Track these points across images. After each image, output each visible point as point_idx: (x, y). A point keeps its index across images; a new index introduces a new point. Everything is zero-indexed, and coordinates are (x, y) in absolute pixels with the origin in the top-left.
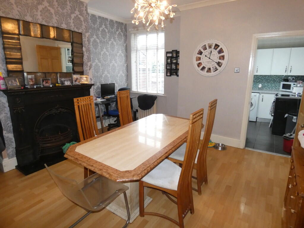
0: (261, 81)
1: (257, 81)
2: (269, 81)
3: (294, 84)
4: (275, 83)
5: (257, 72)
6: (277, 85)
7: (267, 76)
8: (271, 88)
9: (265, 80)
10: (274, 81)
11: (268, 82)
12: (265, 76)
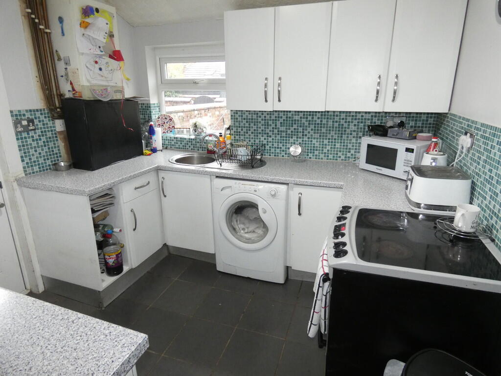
0: (300, 129)
1: (289, 132)
2: (324, 130)
3: (408, 150)
4: (344, 137)
5: (279, 100)
6: (350, 146)
7: (319, 115)
8: (331, 156)
9: (312, 127)
10: (341, 131)
11: (322, 136)
12: (312, 113)
